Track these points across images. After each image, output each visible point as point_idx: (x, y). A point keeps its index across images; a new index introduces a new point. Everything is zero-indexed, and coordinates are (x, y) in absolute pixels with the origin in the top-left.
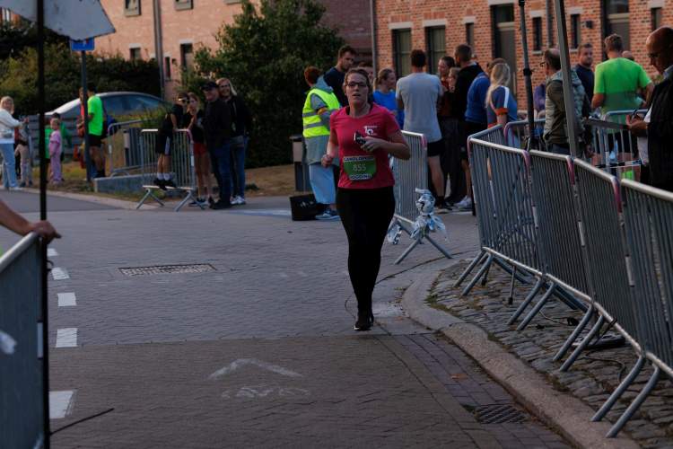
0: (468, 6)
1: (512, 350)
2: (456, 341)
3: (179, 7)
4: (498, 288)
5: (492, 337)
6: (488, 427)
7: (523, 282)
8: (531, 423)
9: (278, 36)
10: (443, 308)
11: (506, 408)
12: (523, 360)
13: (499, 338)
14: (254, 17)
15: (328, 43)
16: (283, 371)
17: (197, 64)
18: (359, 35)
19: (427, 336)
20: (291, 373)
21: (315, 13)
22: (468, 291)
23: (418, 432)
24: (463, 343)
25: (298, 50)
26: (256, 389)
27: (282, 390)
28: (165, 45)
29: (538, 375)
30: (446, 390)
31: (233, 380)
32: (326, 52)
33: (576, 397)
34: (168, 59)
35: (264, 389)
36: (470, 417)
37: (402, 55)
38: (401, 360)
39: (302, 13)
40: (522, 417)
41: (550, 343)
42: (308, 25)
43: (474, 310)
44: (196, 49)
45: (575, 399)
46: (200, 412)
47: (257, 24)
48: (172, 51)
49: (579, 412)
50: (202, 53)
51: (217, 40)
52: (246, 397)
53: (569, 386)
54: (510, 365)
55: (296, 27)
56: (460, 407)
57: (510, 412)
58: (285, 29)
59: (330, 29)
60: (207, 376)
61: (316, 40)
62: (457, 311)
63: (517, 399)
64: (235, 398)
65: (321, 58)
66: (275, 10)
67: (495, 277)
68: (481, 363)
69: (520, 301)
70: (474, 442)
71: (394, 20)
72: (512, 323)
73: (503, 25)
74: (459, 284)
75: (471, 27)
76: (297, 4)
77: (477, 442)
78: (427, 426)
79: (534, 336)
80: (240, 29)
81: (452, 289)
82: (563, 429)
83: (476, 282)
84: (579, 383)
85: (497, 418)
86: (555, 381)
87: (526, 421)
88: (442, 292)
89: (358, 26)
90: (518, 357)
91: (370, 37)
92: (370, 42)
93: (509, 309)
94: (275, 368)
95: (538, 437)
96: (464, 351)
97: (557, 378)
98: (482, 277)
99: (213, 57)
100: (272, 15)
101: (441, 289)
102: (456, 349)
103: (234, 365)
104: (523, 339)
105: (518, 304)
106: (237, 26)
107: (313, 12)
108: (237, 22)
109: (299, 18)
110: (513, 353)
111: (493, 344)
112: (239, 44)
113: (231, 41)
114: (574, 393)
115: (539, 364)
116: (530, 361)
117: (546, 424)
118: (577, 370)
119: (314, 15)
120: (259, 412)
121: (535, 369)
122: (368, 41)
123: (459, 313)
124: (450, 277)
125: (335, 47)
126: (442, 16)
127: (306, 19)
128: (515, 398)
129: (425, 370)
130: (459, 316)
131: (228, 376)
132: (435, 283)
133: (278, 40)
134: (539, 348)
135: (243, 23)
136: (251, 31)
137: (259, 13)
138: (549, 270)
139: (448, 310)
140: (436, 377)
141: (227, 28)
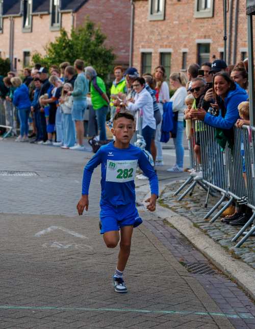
0: (185, 43)
1: (207, 233)
2: (175, 226)
3: (24, 31)
4: (199, 198)
5: (195, 225)
6: (195, 275)
7: (213, 196)
8: (219, 275)
9: (79, 50)
10: (167, 207)
11: (204, 266)
12: (214, 240)
13: (199, 226)
14: (66, 38)
15: (106, 56)
16: (77, 235)
17: (33, 62)
18: (123, 54)
19: (158, 222)
20: (82, 236)
21: (100, 39)
22: (182, 198)
23: (154, 275)
24: (179, 227)
25: (90, 59)
26: (62, 243)
27: (77, 245)
28: (15, 51)
29: (223, 248)
30: (170, 253)
31: (48, 237)
32: (105, 61)
33: (245, 262)
34: (16, 59)
35: (67, 244)
36: (184, 269)
37: (146, 67)
38: (144, 234)
39: (93, 39)
40: (214, 272)
41: (229, 231)
42: (96, 45)
43: (185, 209)
44: (32, 54)
45: (244, 264)
46: (30, 254)
47: (68, 43)
48: (18, 55)
49: (247, 271)
50: (36, 56)
51: (45, 50)
52: (57, 248)
53: (241, 256)
54: (206, 241)
55: (89, 46)
56: (178, 263)
57: (207, 268)
58: (83, 46)
59: (108, 48)
60: (34, 234)
61: (100, 54)
62: (176, 209)
63: (210, 261)
64: (50, 248)
65: (102, 65)
66: (78, 36)
67: (196, 192)
68: (189, 239)
69: (211, 206)
70: (187, 284)
71: (143, 47)
72: (207, 218)
73: (203, 55)
74: (176, 194)
75: (185, 54)
76: (91, 33)
77: (189, 283)
78: (160, 272)
79: (220, 226)
80: (58, 45)
81: (173, 197)
82: (238, 280)
83: (187, 193)
84: (247, 255)
85: (199, 271)
86: (233, 253)
87: (216, 274)
88: (166, 198)
89: (122, 49)
90: (210, 237)
91: (129, 55)
92: (129, 59)
93: (205, 210)
94: (73, 233)
95: (223, 283)
96: (180, 232)
97: (234, 251)
98: (191, 191)
99: (42, 59)
100: (77, 38)
101: (166, 196)
102: (175, 230)
103: (49, 229)
104: (213, 228)
105: (211, 208)
106: (57, 43)
107: (99, 39)
108: (57, 41)
109: (91, 41)
110: (208, 235)
111: (196, 229)
112: (57, 53)
113: (53, 51)
114: (245, 260)
115: (223, 242)
116: (218, 240)
117: (227, 277)
118: (245, 247)
119: (99, 40)
120: (64, 256)
121: (221, 245)
122: (127, 57)
123: (177, 210)
124: (172, 190)
125: (110, 59)
126: (170, 47)
127: (95, 42)
128: (209, 260)
129: (158, 241)
130: (177, 212)
131: (46, 235)
132: (163, 193)
133: (79, 53)
134: (223, 234)
135: (60, 41)
136: (64, 47)
137: (69, 37)
138: (230, 190)
139: (171, 208)
140: (164, 245)
141: (51, 43)
